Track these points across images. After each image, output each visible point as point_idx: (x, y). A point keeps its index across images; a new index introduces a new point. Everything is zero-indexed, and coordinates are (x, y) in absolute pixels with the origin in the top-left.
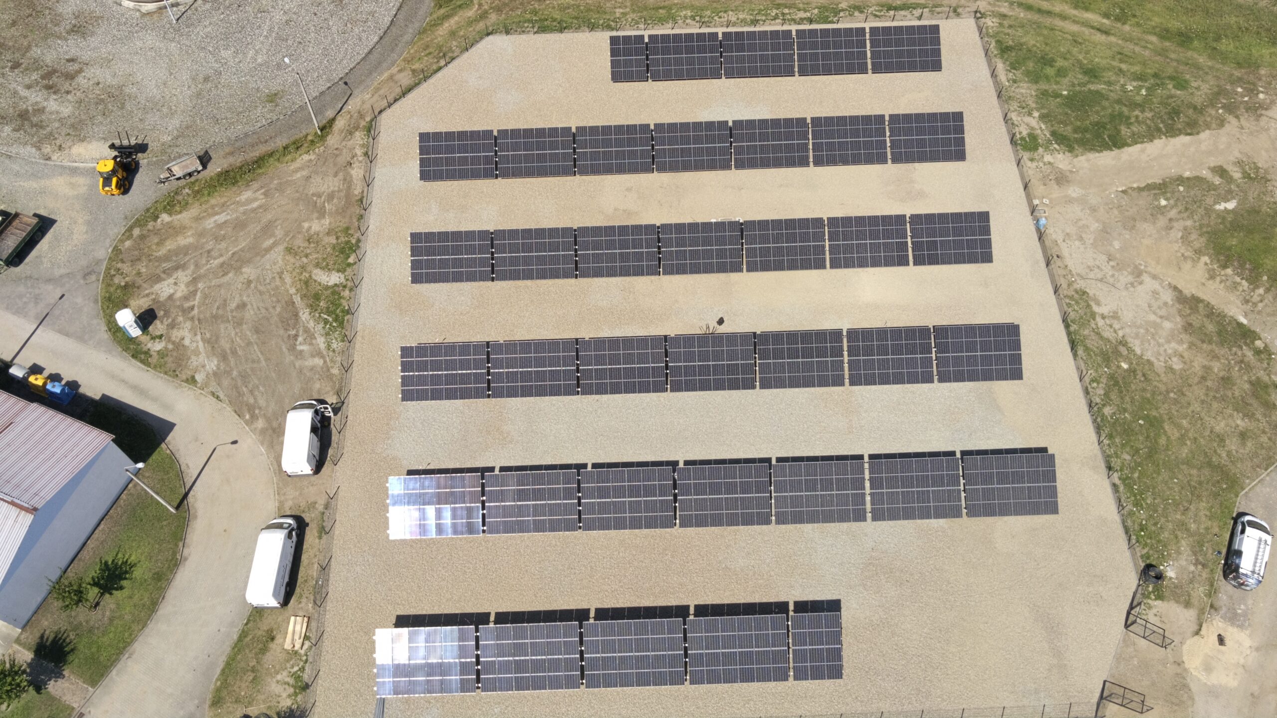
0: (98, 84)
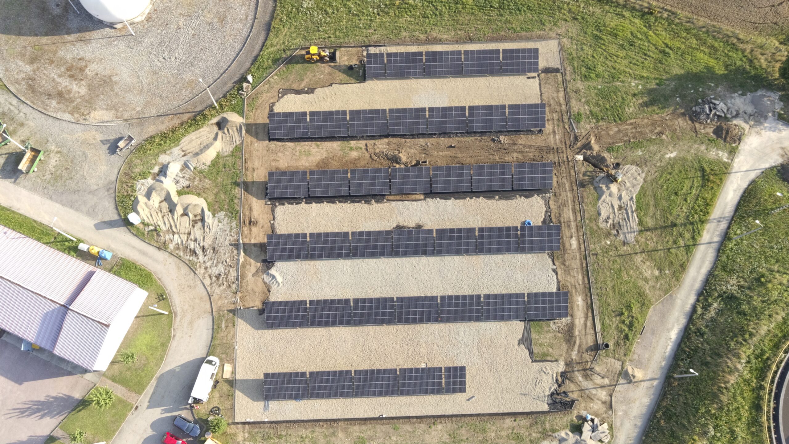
0: (97, 74)
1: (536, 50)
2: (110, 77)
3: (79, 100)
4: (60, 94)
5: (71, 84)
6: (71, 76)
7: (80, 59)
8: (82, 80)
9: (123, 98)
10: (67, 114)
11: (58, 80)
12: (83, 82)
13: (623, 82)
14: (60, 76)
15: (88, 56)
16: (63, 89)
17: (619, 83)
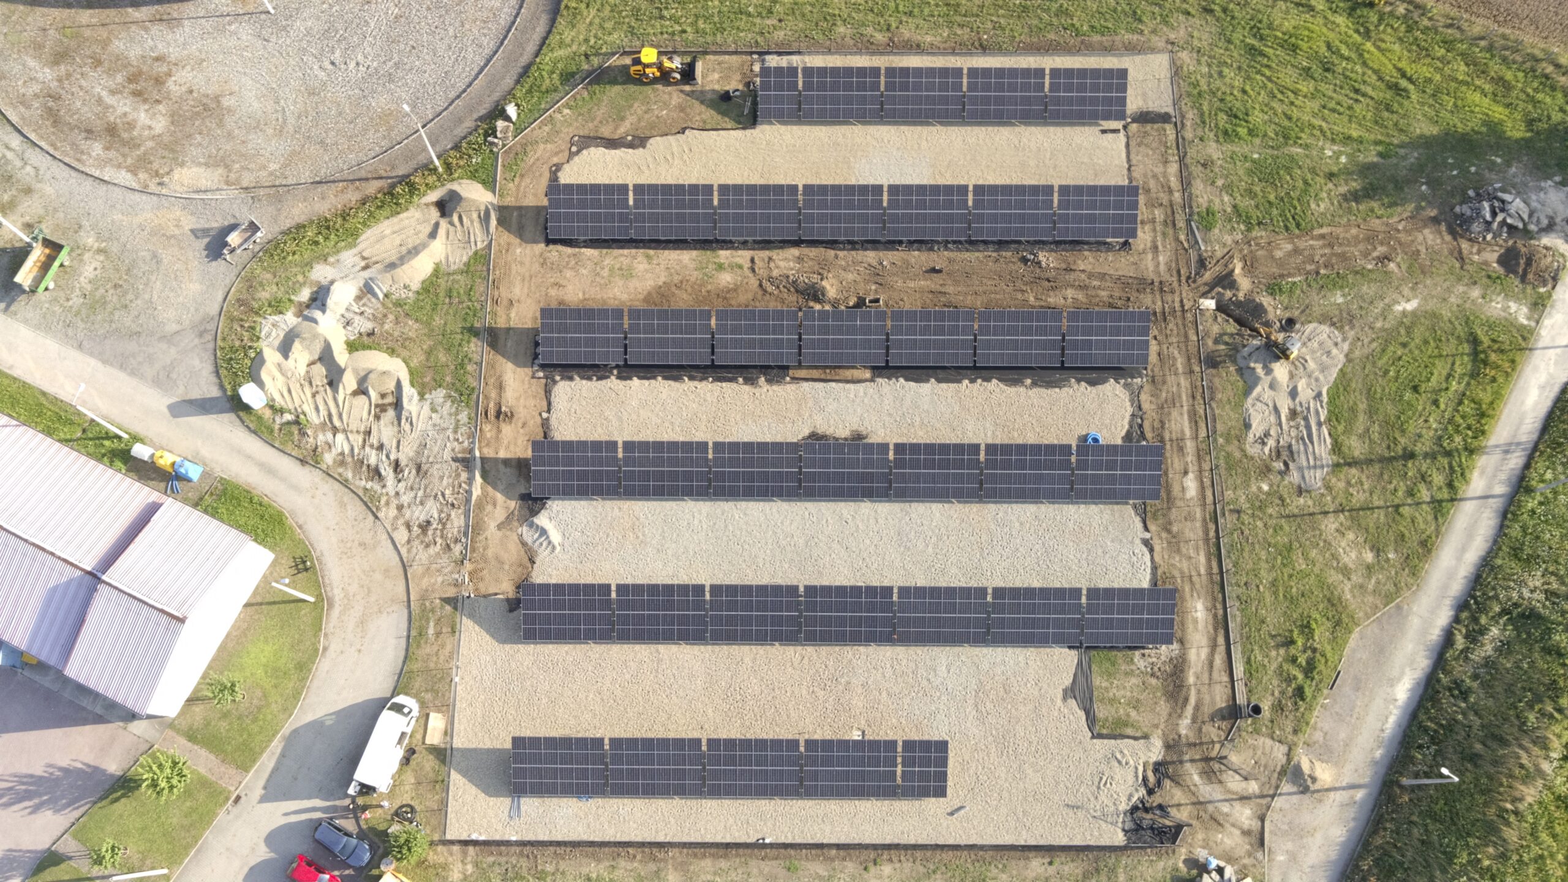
0: (191, 92)
1: (1123, 73)
2: (217, 99)
3: (150, 144)
4: (112, 131)
5: (135, 109)
6: (137, 94)
7: (157, 59)
8: (158, 102)
9: (244, 142)
10: (123, 172)
11: (109, 100)
12: (161, 107)
13: (1307, 147)
14: (113, 92)
15: (174, 53)
16: (118, 120)
17: (1299, 150)
